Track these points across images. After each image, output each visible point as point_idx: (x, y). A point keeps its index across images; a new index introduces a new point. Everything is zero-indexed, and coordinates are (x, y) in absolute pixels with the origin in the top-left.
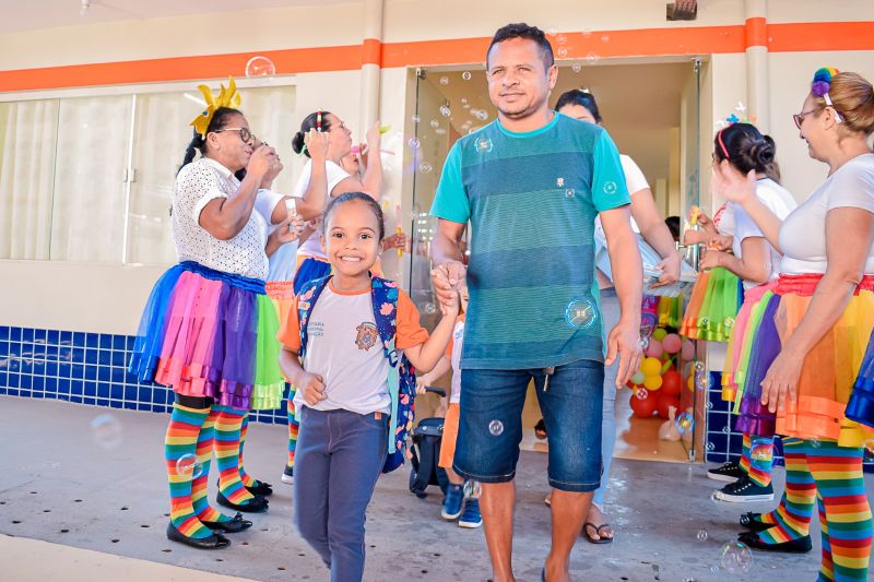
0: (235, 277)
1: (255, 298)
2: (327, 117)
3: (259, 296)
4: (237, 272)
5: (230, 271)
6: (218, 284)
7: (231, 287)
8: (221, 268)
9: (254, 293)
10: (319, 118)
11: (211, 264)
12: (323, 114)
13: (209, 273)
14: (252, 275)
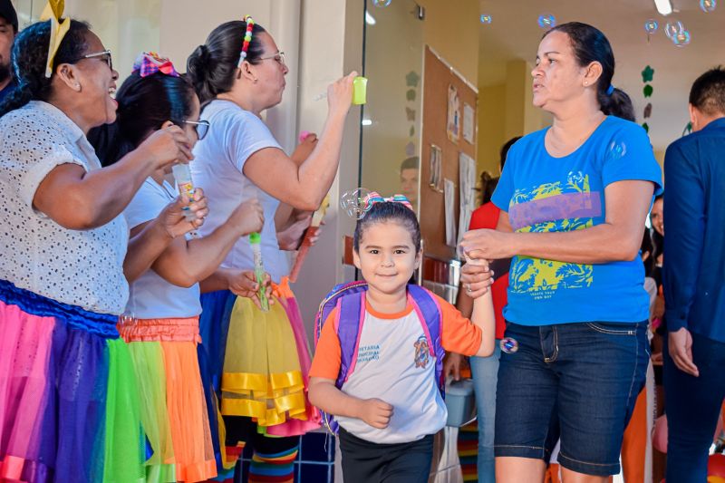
0: (75, 310)
1: (104, 345)
2: (261, 36)
3: (110, 342)
4: (79, 303)
5: (68, 300)
6: (49, 324)
7: (69, 327)
8: (53, 294)
9: (103, 337)
10: (248, 36)
11: (37, 287)
12: (256, 29)
13: (33, 303)
14: (101, 309)
